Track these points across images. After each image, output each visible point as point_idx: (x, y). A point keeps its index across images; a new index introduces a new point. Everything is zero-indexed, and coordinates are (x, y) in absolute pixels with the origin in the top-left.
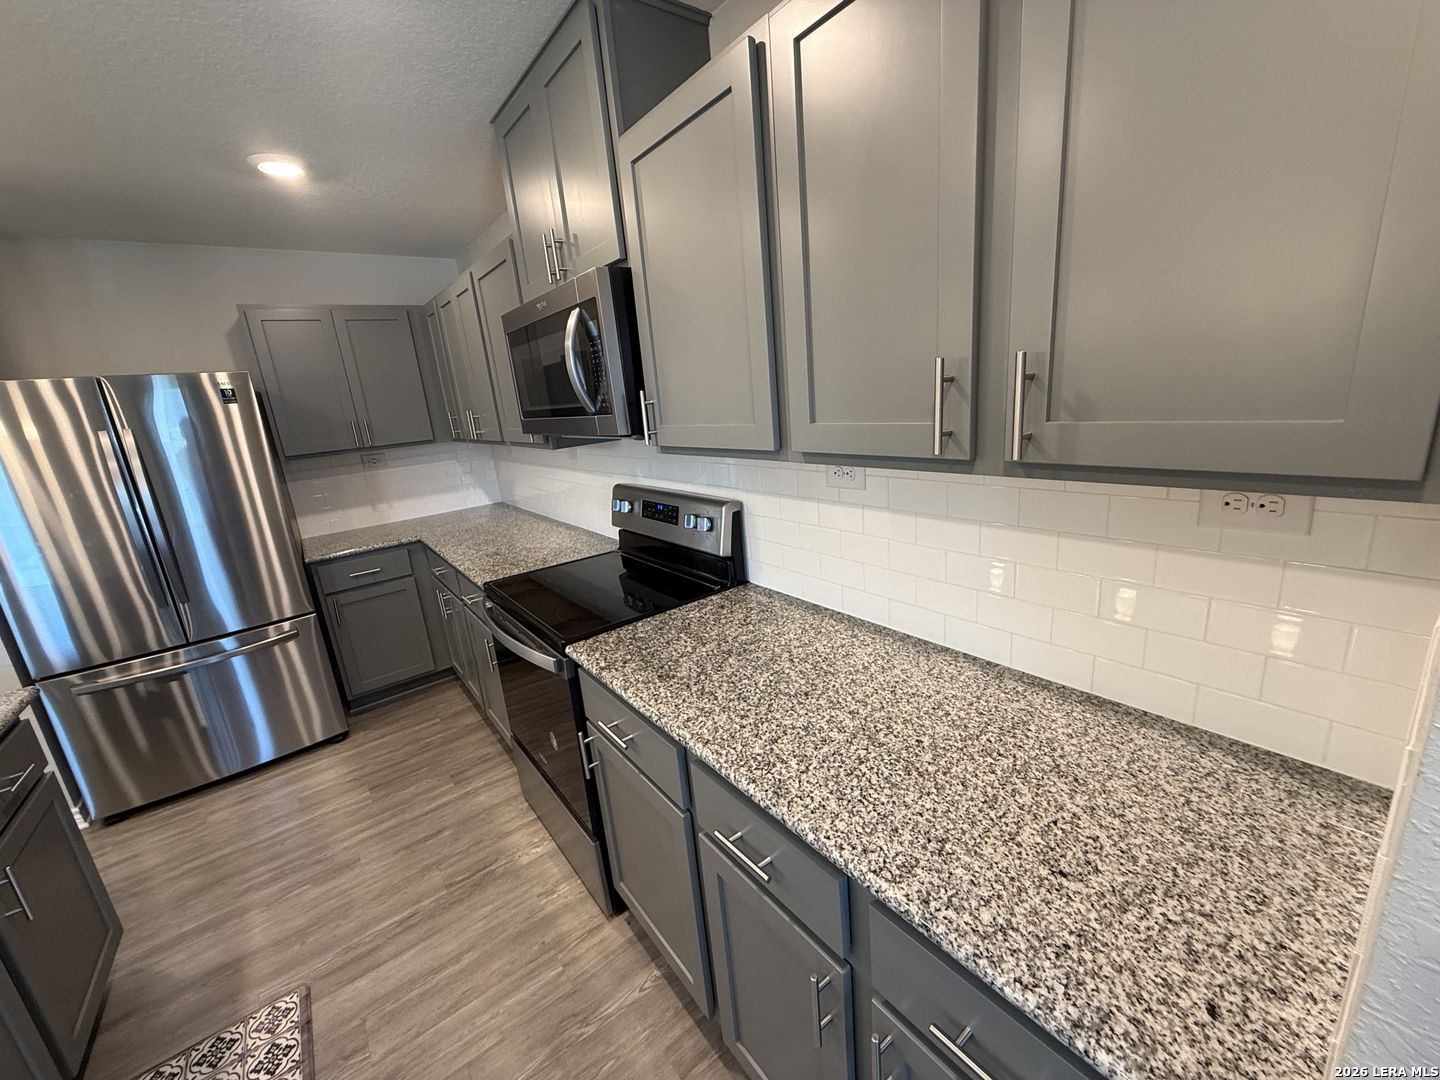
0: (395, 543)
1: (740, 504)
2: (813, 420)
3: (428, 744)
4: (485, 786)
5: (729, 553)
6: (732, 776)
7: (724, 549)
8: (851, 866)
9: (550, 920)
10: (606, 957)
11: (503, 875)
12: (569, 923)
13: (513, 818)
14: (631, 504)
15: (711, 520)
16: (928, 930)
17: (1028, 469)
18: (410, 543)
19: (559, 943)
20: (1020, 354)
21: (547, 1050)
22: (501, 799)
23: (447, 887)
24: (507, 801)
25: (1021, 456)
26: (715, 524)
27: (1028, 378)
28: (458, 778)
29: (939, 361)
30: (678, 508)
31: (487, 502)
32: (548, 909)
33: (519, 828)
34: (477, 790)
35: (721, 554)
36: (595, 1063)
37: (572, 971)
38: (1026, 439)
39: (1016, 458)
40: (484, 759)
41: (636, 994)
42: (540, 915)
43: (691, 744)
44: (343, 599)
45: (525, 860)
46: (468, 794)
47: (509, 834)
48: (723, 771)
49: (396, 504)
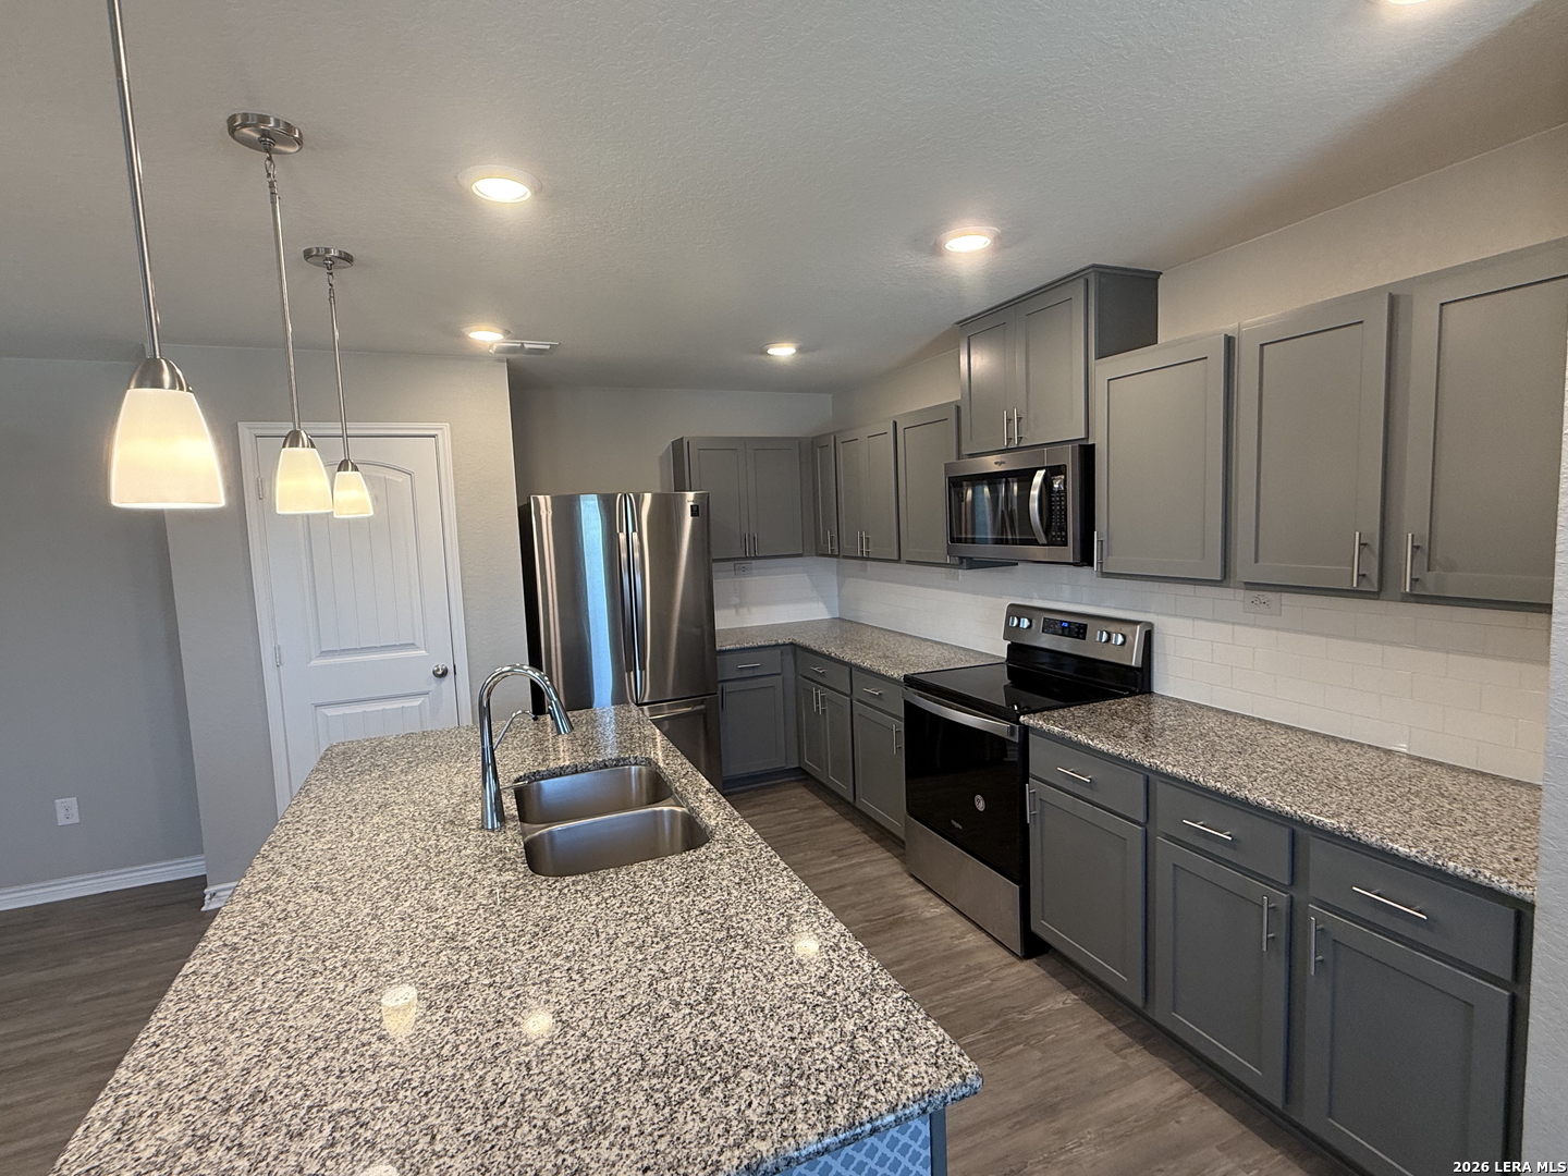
0: (774, 643)
1: (1151, 625)
2: (1256, 561)
3: (798, 826)
4: (866, 862)
5: (1140, 665)
6: (1201, 780)
7: (1135, 660)
8: (1299, 812)
9: (968, 953)
10: (1027, 981)
11: (912, 921)
12: (983, 957)
13: (905, 887)
14: (1030, 621)
15: (1124, 636)
16: (1352, 833)
17: (1417, 598)
18: (784, 645)
19: (980, 967)
20: (1410, 535)
21: (998, 1021)
22: (885, 873)
23: (867, 921)
24: (894, 875)
25: (1411, 589)
26: (1127, 640)
27: (1415, 548)
28: (839, 852)
29: (1357, 534)
30: (1086, 626)
31: (826, 616)
32: (963, 947)
33: (912, 895)
34: (860, 864)
35: (1133, 664)
36: (1040, 1034)
37: (998, 984)
38: (1414, 581)
39: (1408, 590)
40: (856, 844)
41: (1061, 1005)
42: (958, 949)
43: (1162, 766)
44: (729, 687)
45: (928, 915)
46: (853, 865)
47: (905, 896)
48: (1193, 778)
49: (754, 610)
